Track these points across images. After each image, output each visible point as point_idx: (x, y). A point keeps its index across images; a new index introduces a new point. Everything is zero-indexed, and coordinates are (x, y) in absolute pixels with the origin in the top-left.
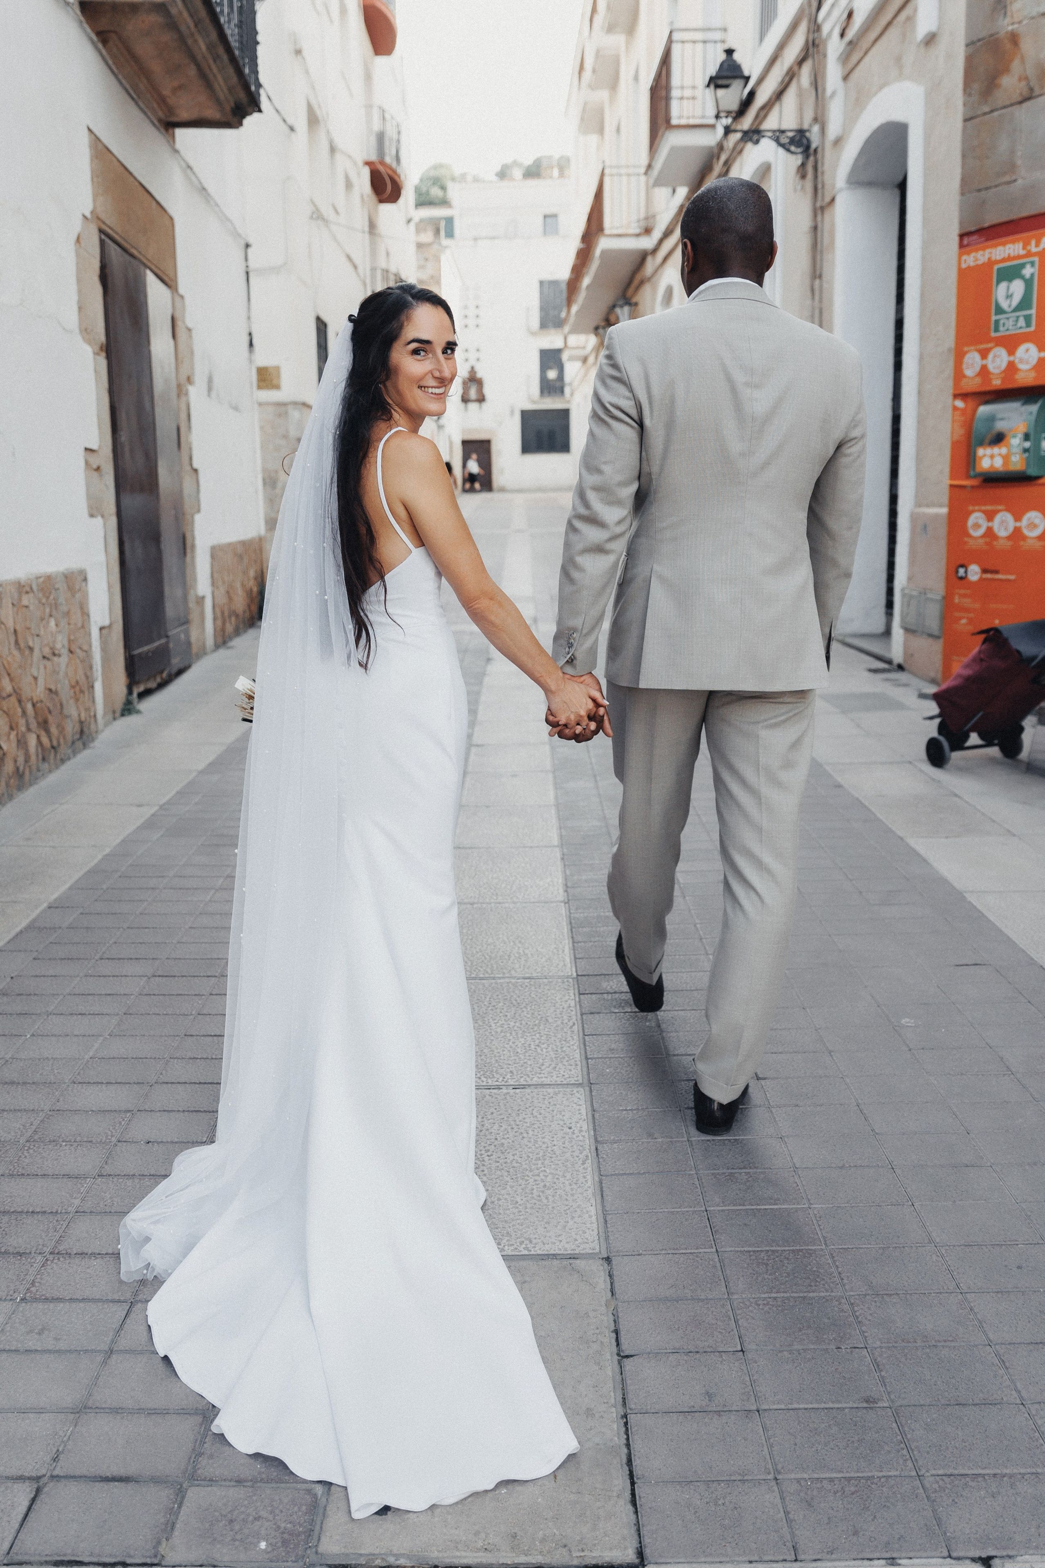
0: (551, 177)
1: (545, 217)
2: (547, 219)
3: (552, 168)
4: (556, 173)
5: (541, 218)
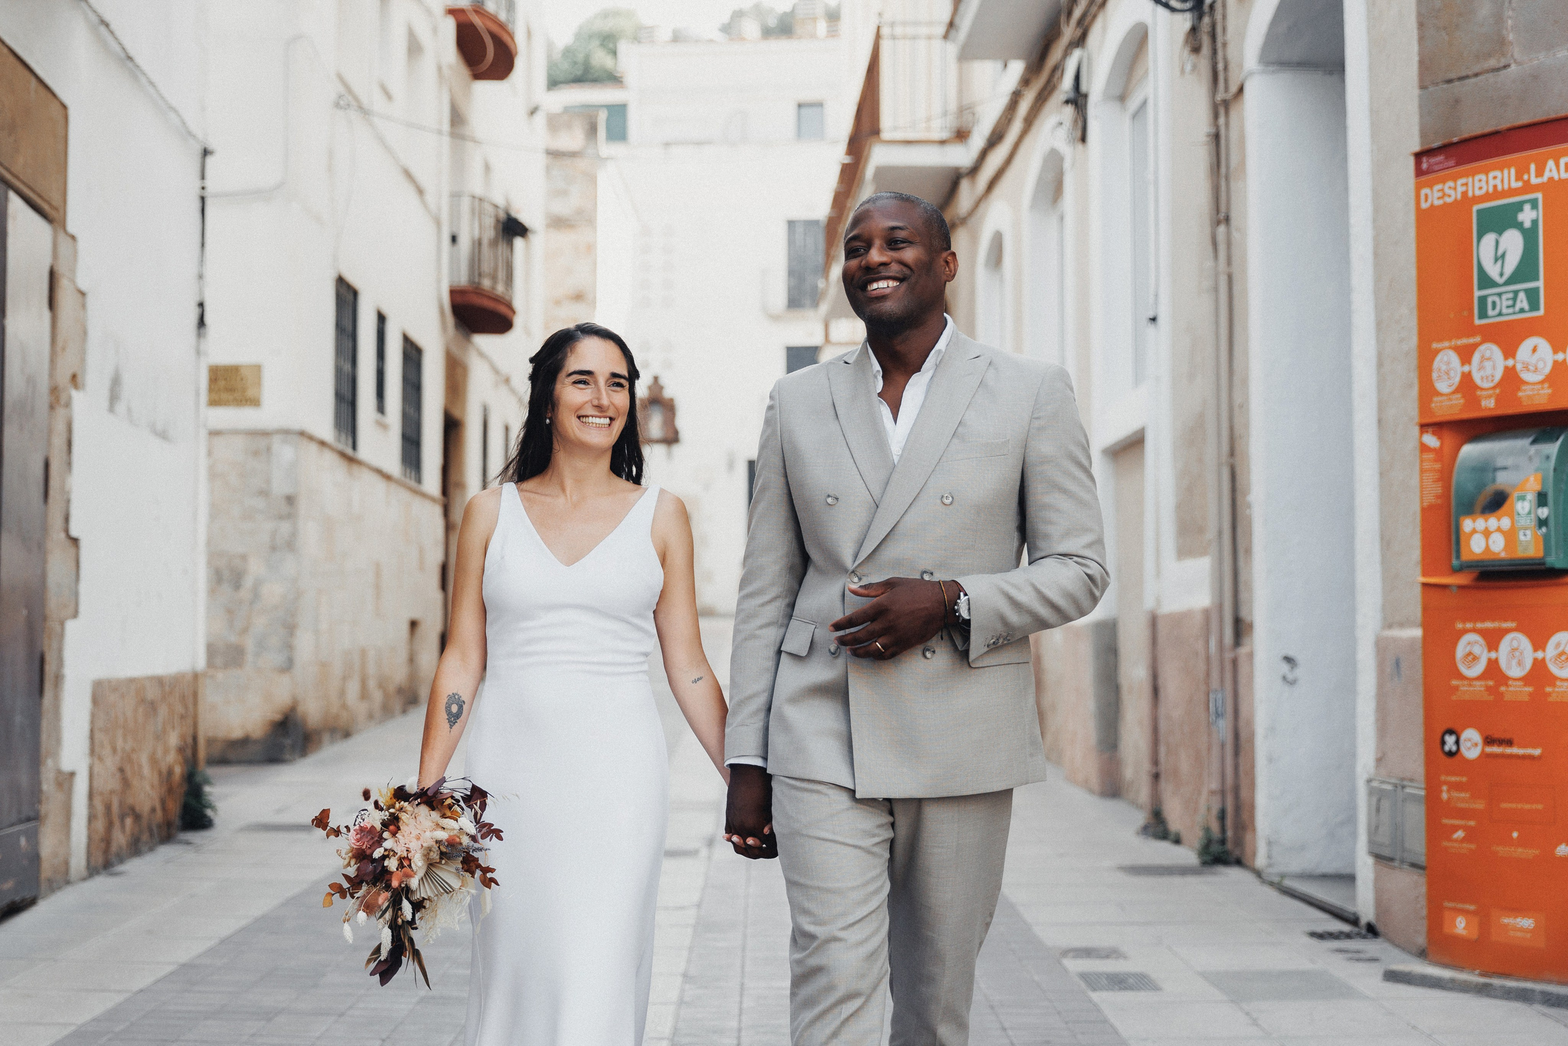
0: (813, 36)
1: (800, 106)
2: (804, 111)
3: (814, 19)
4: (822, 27)
5: (792, 110)
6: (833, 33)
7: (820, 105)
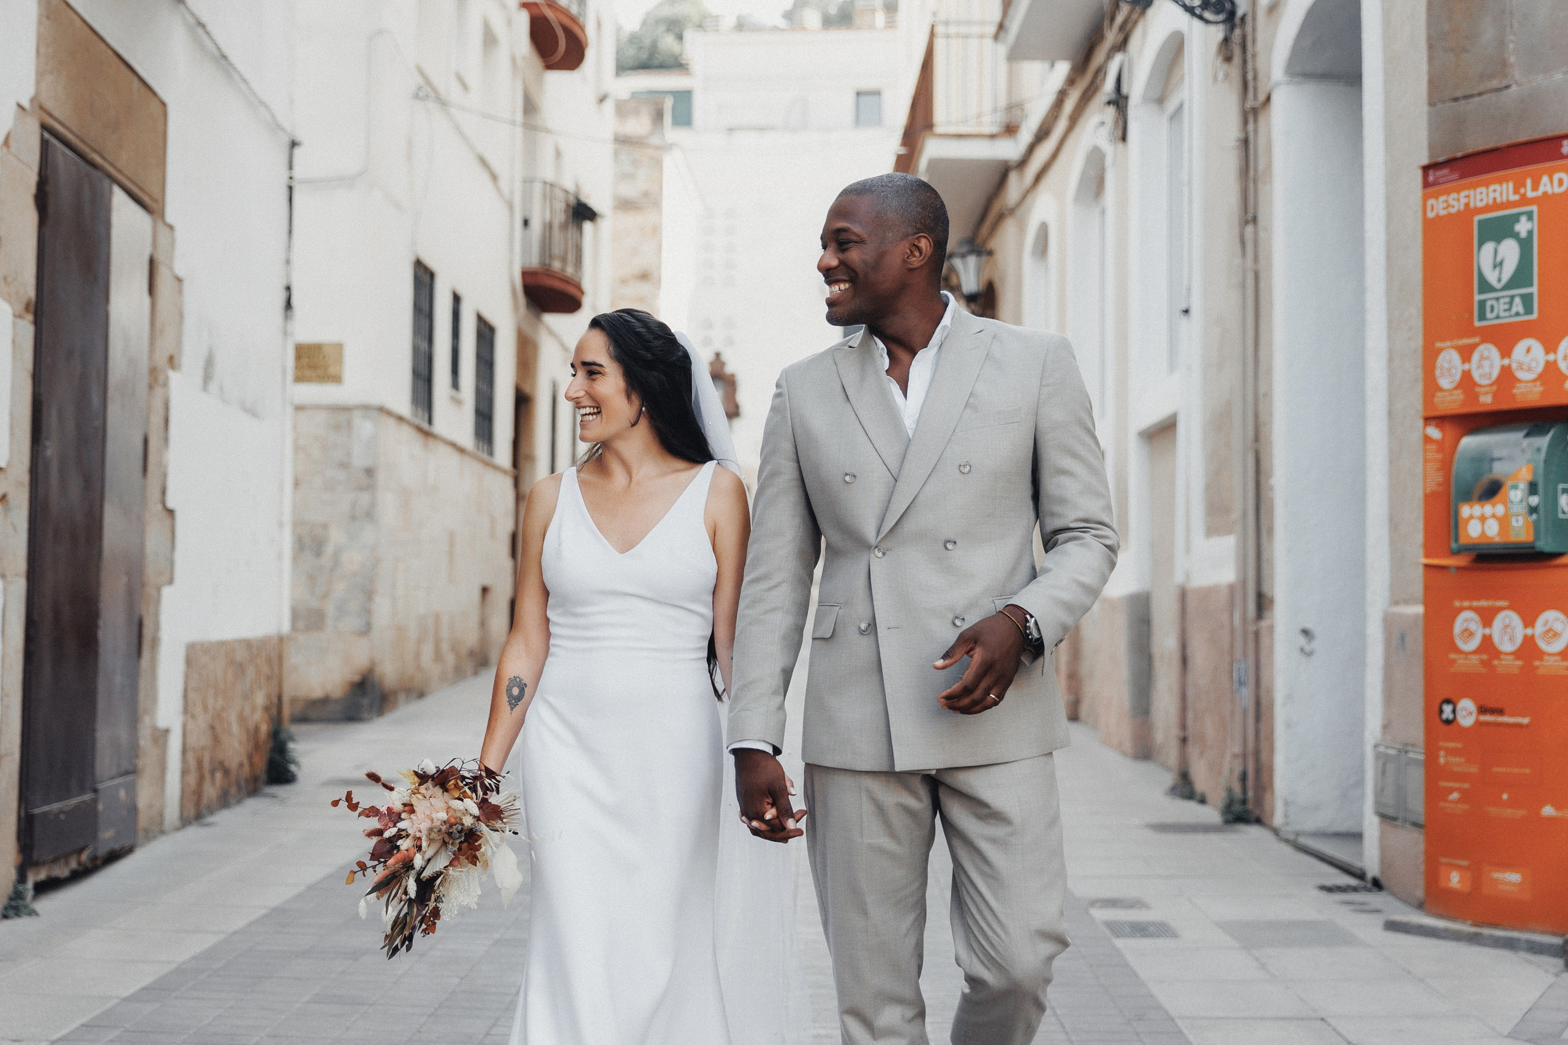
0: (872, 27)
1: (858, 94)
2: (862, 99)
3: (873, 11)
4: (880, 18)
5: (849, 99)
6: (891, 24)
7: (877, 93)
